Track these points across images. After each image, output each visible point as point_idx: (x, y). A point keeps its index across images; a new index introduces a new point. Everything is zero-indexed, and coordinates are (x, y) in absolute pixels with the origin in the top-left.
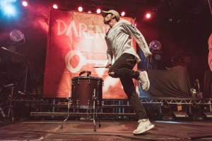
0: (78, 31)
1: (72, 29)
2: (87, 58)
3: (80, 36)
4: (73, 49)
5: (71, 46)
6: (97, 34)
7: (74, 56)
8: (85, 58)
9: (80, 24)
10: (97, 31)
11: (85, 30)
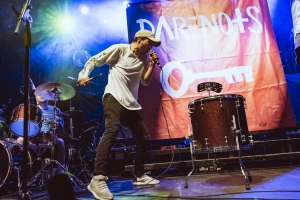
0: (173, 30)
1: (163, 29)
2: (195, 71)
3: (177, 38)
4: (170, 61)
5: (165, 57)
6: (204, 29)
7: (173, 71)
8: (191, 71)
9: (174, 19)
10: (203, 25)
11: (183, 26)
